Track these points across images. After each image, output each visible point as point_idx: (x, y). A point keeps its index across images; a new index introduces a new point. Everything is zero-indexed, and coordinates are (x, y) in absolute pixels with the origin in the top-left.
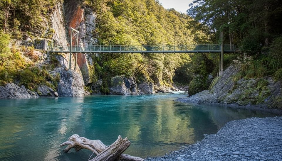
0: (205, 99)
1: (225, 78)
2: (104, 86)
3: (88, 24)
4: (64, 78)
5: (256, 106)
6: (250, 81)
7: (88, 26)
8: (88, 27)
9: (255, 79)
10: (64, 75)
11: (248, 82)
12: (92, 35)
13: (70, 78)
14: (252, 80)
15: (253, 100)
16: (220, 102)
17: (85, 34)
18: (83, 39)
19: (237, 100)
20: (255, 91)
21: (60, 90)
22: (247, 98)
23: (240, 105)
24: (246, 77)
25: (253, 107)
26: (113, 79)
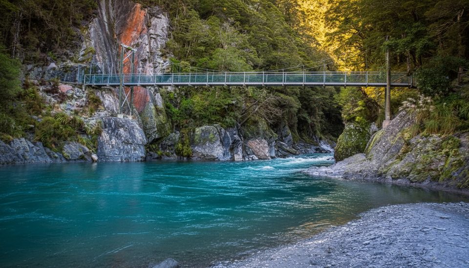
0: (356, 170)
1: (392, 133)
2: (183, 144)
3: (153, 34)
4: (109, 130)
5: (439, 184)
6: (431, 140)
7: (154, 38)
8: (153, 40)
9: (440, 136)
10: (110, 125)
11: (428, 142)
12: (160, 53)
13: (120, 129)
14: (436, 138)
15: (434, 173)
16: (380, 175)
17: (148, 52)
18: (145, 61)
19: (408, 173)
20: (439, 156)
21: (101, 151)
22: (424, 169)
23: (412, 182)
24: (425, 133)
25: (434, 186)
26: (198, 130)
